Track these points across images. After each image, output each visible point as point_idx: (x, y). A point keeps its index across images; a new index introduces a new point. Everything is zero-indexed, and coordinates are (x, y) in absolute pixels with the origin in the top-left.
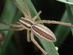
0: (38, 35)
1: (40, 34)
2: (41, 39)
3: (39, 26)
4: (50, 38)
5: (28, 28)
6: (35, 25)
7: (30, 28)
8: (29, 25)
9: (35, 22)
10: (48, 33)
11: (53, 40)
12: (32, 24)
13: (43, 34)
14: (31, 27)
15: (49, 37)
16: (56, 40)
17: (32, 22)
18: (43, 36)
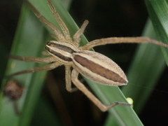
0: (87, 74)
1: (92, 70)
2: (95, 80)
3: (88, 54)
4: (113, 76)
5: (67, 62)
6: (79, 52)
7: (70, 60)
8: (68, 53)
10: (107, 67)
11: (120, 82)
12: (73, 52)
13: (98, 70)
14: (72, 58)
15: (110, 75)
16: (127, 81)
17: (72, 47)
18: (99, 73)
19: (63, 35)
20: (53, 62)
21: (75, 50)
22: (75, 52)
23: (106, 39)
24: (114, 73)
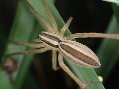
0: (70, 58)
1: (74, 56)
2: (76, 63)
3: (72, 43)
4: (91, 61)
5: (54, 48)
6: (65, 42)
7: (57, 47)
8: (55, 42)
9: (65, 37)
10: (86, 54)
11: (95, 65)
12: (59, 41)
13: (79, 56)
14: (59, 45)
15: (89, 60)
16: (100, 64)
17: (59, 37)
18: (79, 59)
19: (52, 27)
20: (43, 48)
21: (61, 39)
22: (61, 41)
23: (88, 34)
24: (91, 59)
